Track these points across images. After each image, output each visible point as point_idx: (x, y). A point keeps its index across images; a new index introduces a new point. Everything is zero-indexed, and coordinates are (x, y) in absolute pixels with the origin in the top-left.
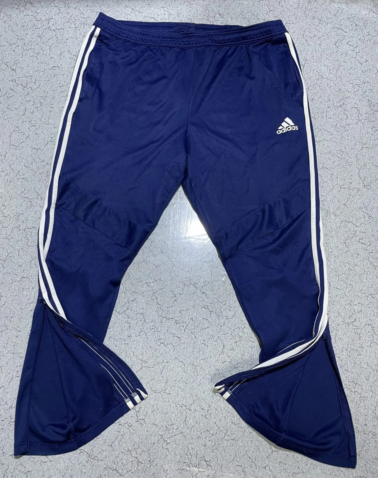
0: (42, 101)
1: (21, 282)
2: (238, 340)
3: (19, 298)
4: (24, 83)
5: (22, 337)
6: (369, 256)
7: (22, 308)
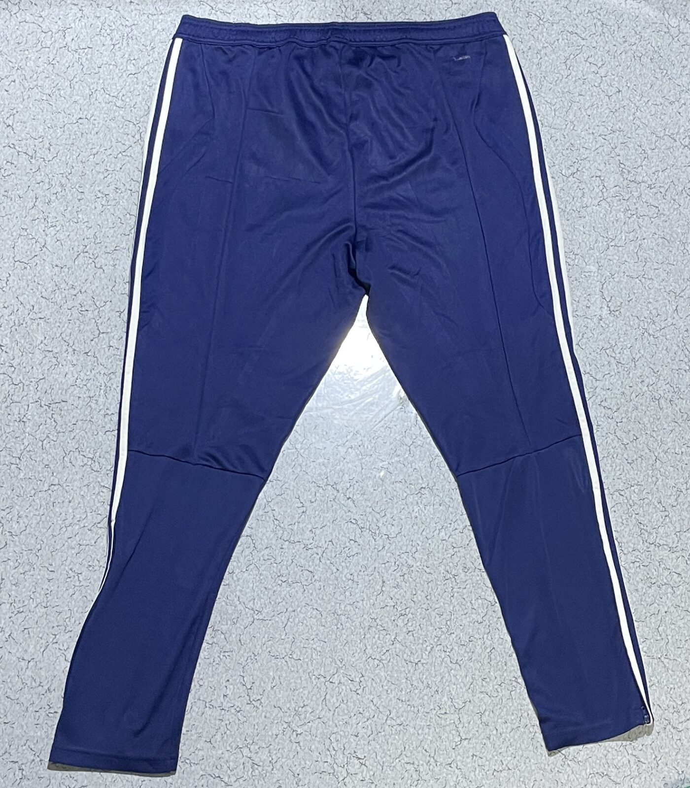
0: (63, 181)
1: (50, 492)
2: (407, 572)
3: (48, 518)
4: (29, 149)
5: (58, 580)
6: (616, 427)
7: (55, 534)
